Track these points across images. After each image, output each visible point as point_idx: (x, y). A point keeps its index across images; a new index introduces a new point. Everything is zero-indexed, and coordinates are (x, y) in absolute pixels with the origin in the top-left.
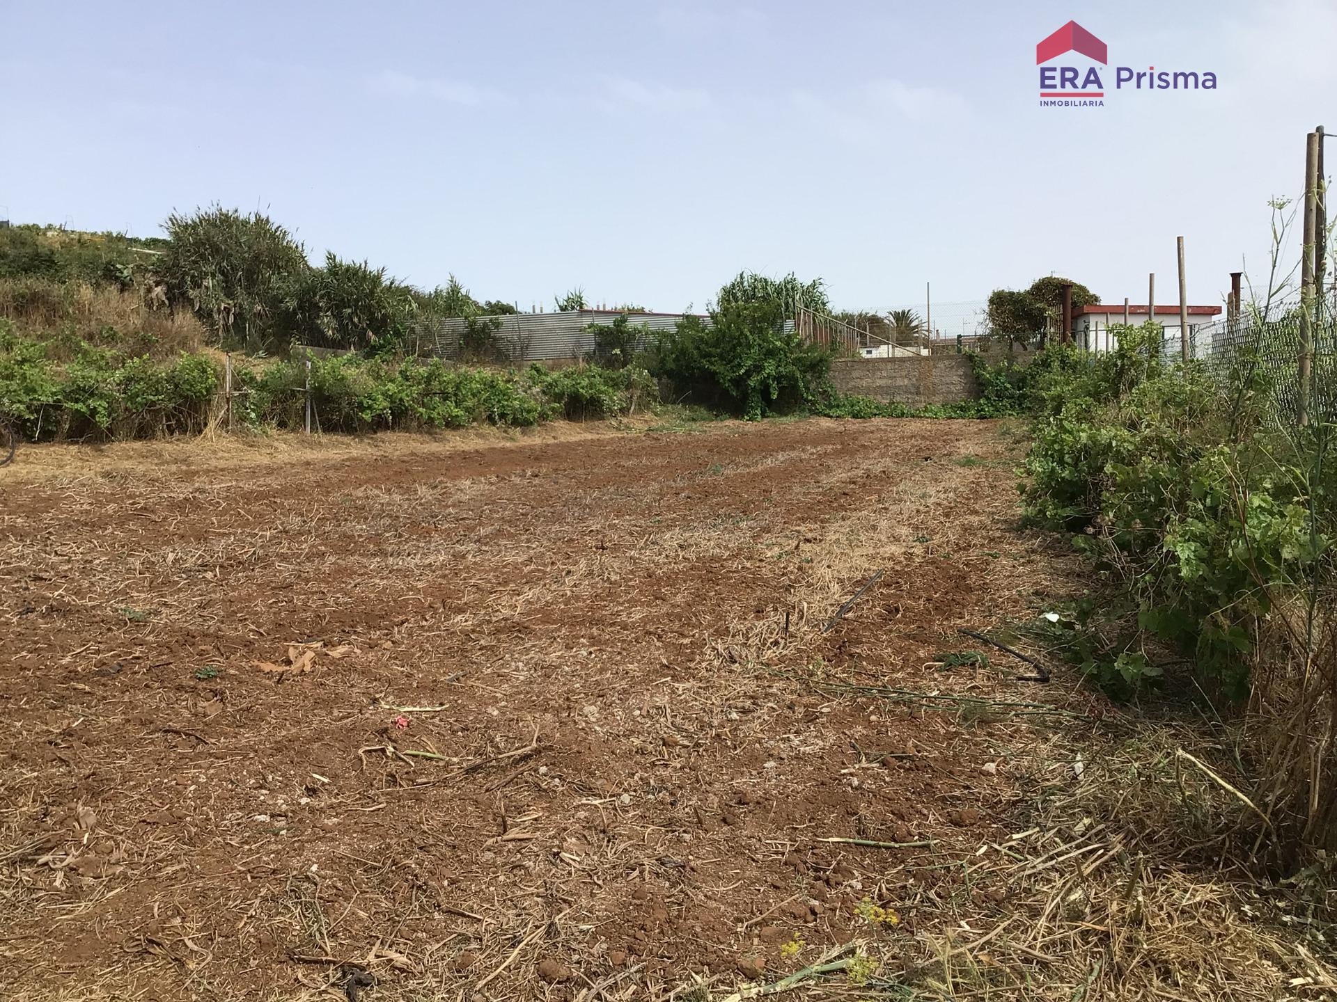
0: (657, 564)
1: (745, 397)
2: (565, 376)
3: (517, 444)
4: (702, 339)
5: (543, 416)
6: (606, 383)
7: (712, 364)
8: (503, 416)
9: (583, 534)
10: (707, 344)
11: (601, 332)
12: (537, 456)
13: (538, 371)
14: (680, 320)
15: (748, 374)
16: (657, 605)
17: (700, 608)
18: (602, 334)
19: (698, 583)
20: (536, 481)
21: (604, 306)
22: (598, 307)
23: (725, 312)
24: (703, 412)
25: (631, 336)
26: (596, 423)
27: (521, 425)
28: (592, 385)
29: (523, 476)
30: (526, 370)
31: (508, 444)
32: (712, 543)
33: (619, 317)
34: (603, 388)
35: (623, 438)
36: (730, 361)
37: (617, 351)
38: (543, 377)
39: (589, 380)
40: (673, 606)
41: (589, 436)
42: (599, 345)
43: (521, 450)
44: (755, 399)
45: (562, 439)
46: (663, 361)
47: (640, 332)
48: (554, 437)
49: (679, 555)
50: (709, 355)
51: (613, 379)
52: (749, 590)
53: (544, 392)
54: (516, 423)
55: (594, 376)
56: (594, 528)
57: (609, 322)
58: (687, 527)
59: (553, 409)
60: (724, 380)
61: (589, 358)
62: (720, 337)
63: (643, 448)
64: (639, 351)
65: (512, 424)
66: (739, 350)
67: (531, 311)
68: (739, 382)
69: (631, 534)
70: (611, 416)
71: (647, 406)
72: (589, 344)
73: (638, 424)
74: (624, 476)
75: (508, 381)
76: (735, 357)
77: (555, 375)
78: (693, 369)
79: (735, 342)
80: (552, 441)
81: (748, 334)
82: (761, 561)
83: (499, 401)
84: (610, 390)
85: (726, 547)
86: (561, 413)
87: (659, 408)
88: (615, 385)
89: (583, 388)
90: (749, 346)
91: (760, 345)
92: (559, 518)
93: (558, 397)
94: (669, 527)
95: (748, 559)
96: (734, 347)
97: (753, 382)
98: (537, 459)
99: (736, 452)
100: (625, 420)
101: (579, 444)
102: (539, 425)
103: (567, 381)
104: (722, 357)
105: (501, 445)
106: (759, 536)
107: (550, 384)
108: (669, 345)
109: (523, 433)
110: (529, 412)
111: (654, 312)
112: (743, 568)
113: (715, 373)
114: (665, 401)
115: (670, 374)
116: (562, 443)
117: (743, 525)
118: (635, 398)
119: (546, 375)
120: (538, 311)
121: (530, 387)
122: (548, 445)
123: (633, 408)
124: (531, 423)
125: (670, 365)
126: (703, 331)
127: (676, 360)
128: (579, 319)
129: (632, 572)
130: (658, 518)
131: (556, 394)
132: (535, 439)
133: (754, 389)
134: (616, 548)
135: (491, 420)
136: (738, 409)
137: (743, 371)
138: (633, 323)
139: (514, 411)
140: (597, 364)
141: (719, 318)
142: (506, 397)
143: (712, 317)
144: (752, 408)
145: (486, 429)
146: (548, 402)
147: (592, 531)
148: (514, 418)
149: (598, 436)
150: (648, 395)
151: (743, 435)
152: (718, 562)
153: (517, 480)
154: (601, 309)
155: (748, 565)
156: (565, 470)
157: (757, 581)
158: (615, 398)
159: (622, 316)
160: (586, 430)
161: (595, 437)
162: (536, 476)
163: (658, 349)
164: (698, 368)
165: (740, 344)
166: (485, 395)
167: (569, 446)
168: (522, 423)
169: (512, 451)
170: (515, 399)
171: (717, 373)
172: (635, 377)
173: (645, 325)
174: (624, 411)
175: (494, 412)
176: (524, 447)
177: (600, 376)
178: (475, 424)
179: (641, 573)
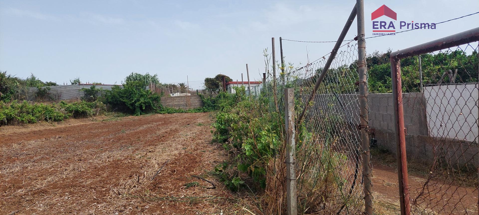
0: (99, 164)
1: (135, 109)
2: (74, 105)
3: (56, 127)
4: (120, 92)
5: (65, 118)
6: (88, 107)
7: (123, 99)
8: (50, 118)
9: (74, 156)
10: (122, 94)
11: (86, 91)
12: (61, 131)
13: (63, 103)
14: (113, 87)
15: (135, 102)
16: (97, 178)
17: (111, 177)
18: (87, 91)
19: (112, 169)
20: (60, 139)
21: (89, 82)
22: (87, 83)
23: (127, 84)
24: (121, 114)
25: (97, 92)
26: (85, 119)
27: (57, 121)
28: (83, 107)
29: (55, 138)
30: (59, 104)
31: (52, 128)
32: (119, 155)
33: (92, 86)
34: (87, 108)
35: (94, 123)
36: (129, 99)
37: (92, 96)
38: (66, 105)
39: (82, 106)
40: (102, 177)
41: (82, 124)
42: (86, 94)
43: (56, 129)
44: (138, 110)
45: (72, 125)
46: (107, 99)
47: (99, 90)
48: (69, 124)
49: (107, 160)
50: (123, 97)
51: (90, 105)
52: (129, 170)
53: (66, 110)
54: (55, 120)
55: (84, 104)
56: (78, 154)
57: (89, 88)
58: (111, 151)
59: (69, 115)
60: (128, 104)
61: (82, 99)
62: (126, 92)
63: (100, 126)
64: (99, 96)
65: (54, 121)
66: (132, 95)
67: (63, 85)
68: (133, 105)
69: (91, 155)
70: (90, 116)
71: (103, 113)
72: (82, 94)
73: (99, 119)
74: (92, 136)
75: (52, 107)
76: (131, 97)
77: (70, 104)
78: (118, 101)
79: (131, 93)
80: (68, 126)
81: (135, 90)
82: (134, 159)
83: (49, 114)
84: (89, 109)
85: (123, 156)
86: (72, 117)
87: (107, 114)
88: (91, 107)
89: (79, 108)
90: (135, 94)
91: (139, 93)
92: (66, 151)
93: (71, 112)
94: (105, 151)
95: (130, 159)
96: (130, 94)
97: (137, 104)
98: (61, 132)
99: (131, 126)
100: (95, 118)
101: (78, 126)
102: (64, 121)
103: (74, 106)
104: (127, 97)
105: (49, 128)
106: (135, 152)
107: (68, 107)
108: (109, 94)
109: (58, 124)
110: (60, 117)
111: (105, 84)
112: (128, 162)
113: (124, 103)
114: (108, 111)
115: (110, 103)
116: (72, 126)
117: (130, 148)
118: (98, 111)
119: (67, 104)
120: (65, 84)
121: (60, 109)
122: (67, 127)
123: (97, 114)
124: (61, 120)
125: (110, 100)
126: (120, 90)
127: (112, 98)
128: (78, 87)
129: (89, 167)
130: (102, 149)
131: (70, 111)
132: (62, 125)
133: (137, 107)
134: (85, 160)
135: (46, 120)
136: (132, 112)
137: (134, 101)
138: (97, 88)
139: (55, 117)
140: (85, 100)
141: (125, 86)
142: (51, 112)
143: (123, 86)
144: (137, 112)
145: (44, 123)
146: (67, 113)
147: (77, 155)
148: (54, 119)
149: (85, 123)
150: (103, 109)
151: (134, 120)
152: (120, 161)
153: (53, 140)
154: (88, 84)
155: (130, 161)
156: (71, 135)
157: (133, 166)
158: (92, 111)
159: (93, 86)
160: (81, 122)
161: (84, 123)
162: (60, 138)
163: (106, 96)
164: (119, 101)
165: (132, 93)
166: (43, 112)
167: (74, 127)
168: (57, 120)
169: (53, 130)
170: (55, 113)
171: (125, 102)
172: (98, 104)
173: (101, 88)
174: (94, 115)
175: (47, 117)
176: (58, 128)
177: (86, 104)
178: (40, 121)
179: (93, 168)
